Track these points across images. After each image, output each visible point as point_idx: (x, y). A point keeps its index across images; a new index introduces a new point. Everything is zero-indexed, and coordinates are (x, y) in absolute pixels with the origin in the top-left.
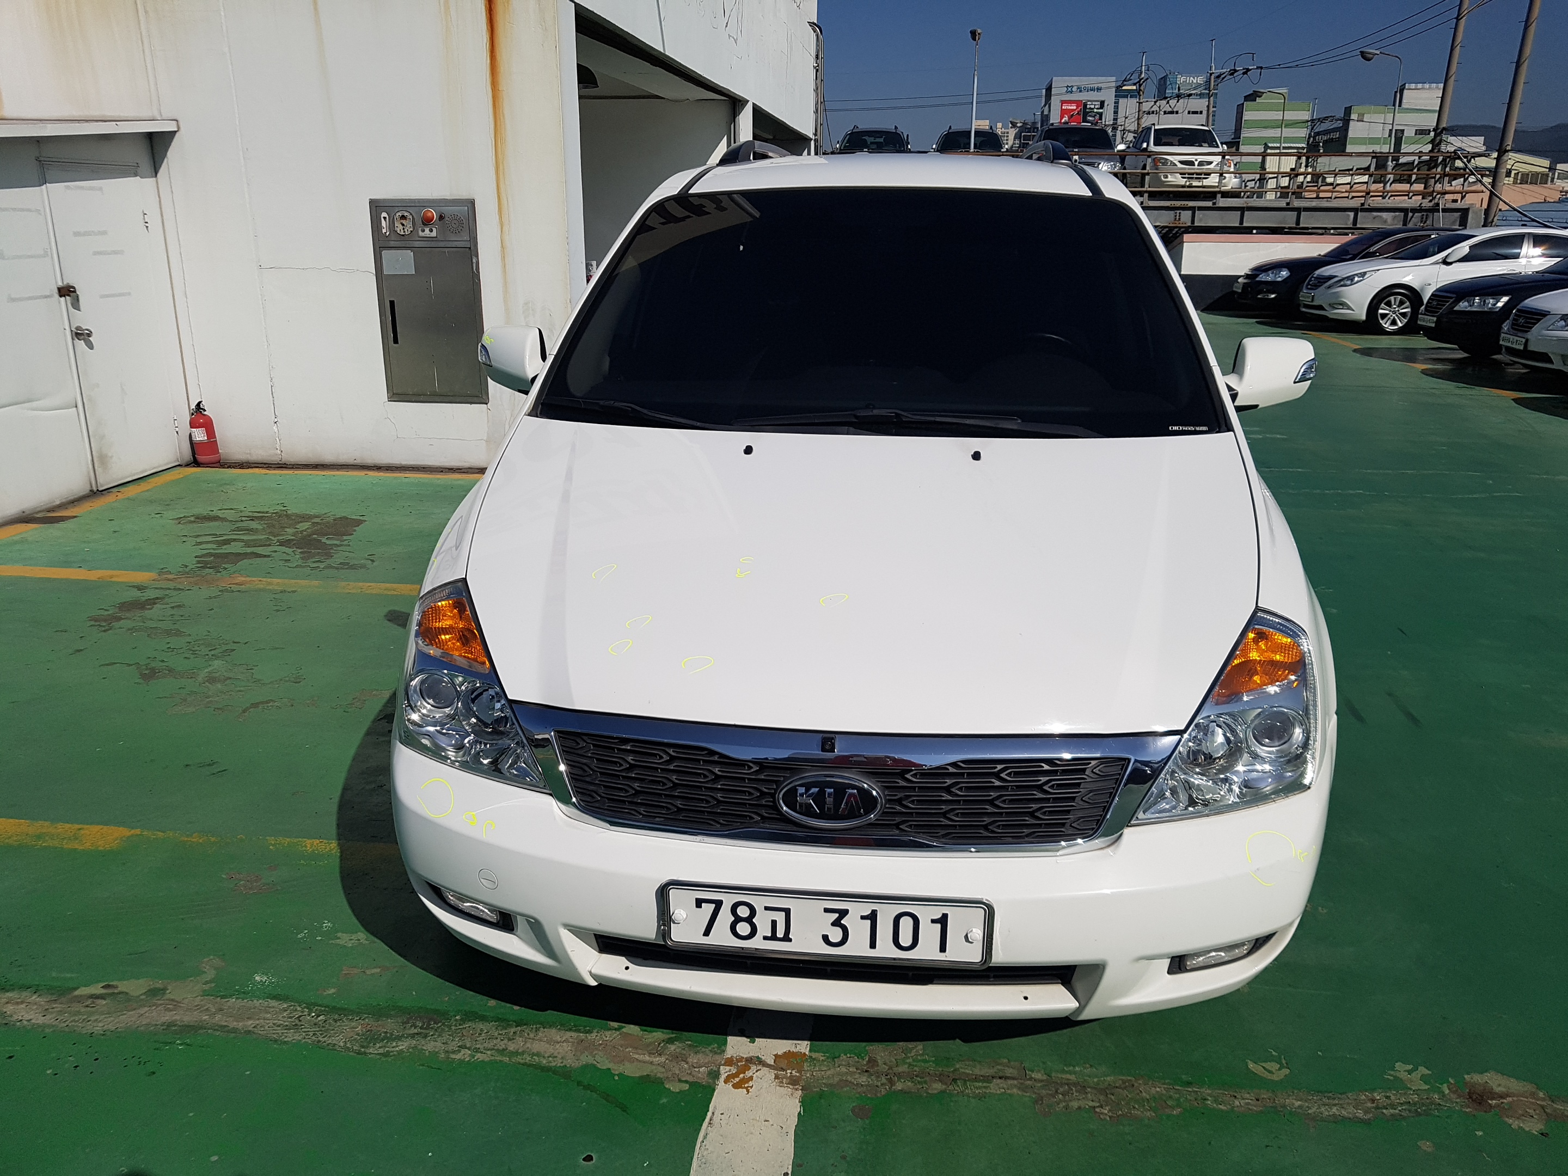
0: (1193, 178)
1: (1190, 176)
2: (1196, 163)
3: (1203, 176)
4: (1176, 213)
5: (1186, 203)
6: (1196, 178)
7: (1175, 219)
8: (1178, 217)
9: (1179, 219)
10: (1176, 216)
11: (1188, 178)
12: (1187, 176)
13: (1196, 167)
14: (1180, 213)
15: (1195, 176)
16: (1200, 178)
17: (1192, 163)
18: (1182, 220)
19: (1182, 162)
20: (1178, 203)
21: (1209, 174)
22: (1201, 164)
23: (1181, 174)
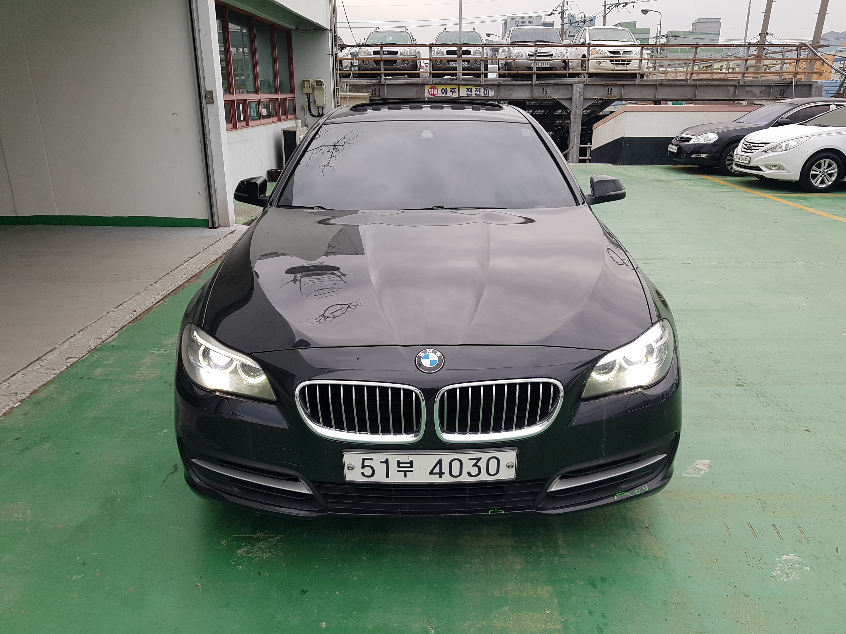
0: (619, 64)
1: (616, 62)
2: (622, 53)
3: (626, 62)
4: (609, 89)
5: (615, 82)
6: (622, 64)
7: (608, 93)
8: (610, 92)
9: (611, 93)
10: (608, 91)
11: (616, 64)
12: (615, 62)
13: (621, 55)
14: (611, 89)
15: (620, 62)
16: (624, 64)
17: (618, 53)
18: (613, 94)
19: (612, 52)
20: (610, 82)
21: (630, 62)
22: (625, 53)
23: (610, 61)
